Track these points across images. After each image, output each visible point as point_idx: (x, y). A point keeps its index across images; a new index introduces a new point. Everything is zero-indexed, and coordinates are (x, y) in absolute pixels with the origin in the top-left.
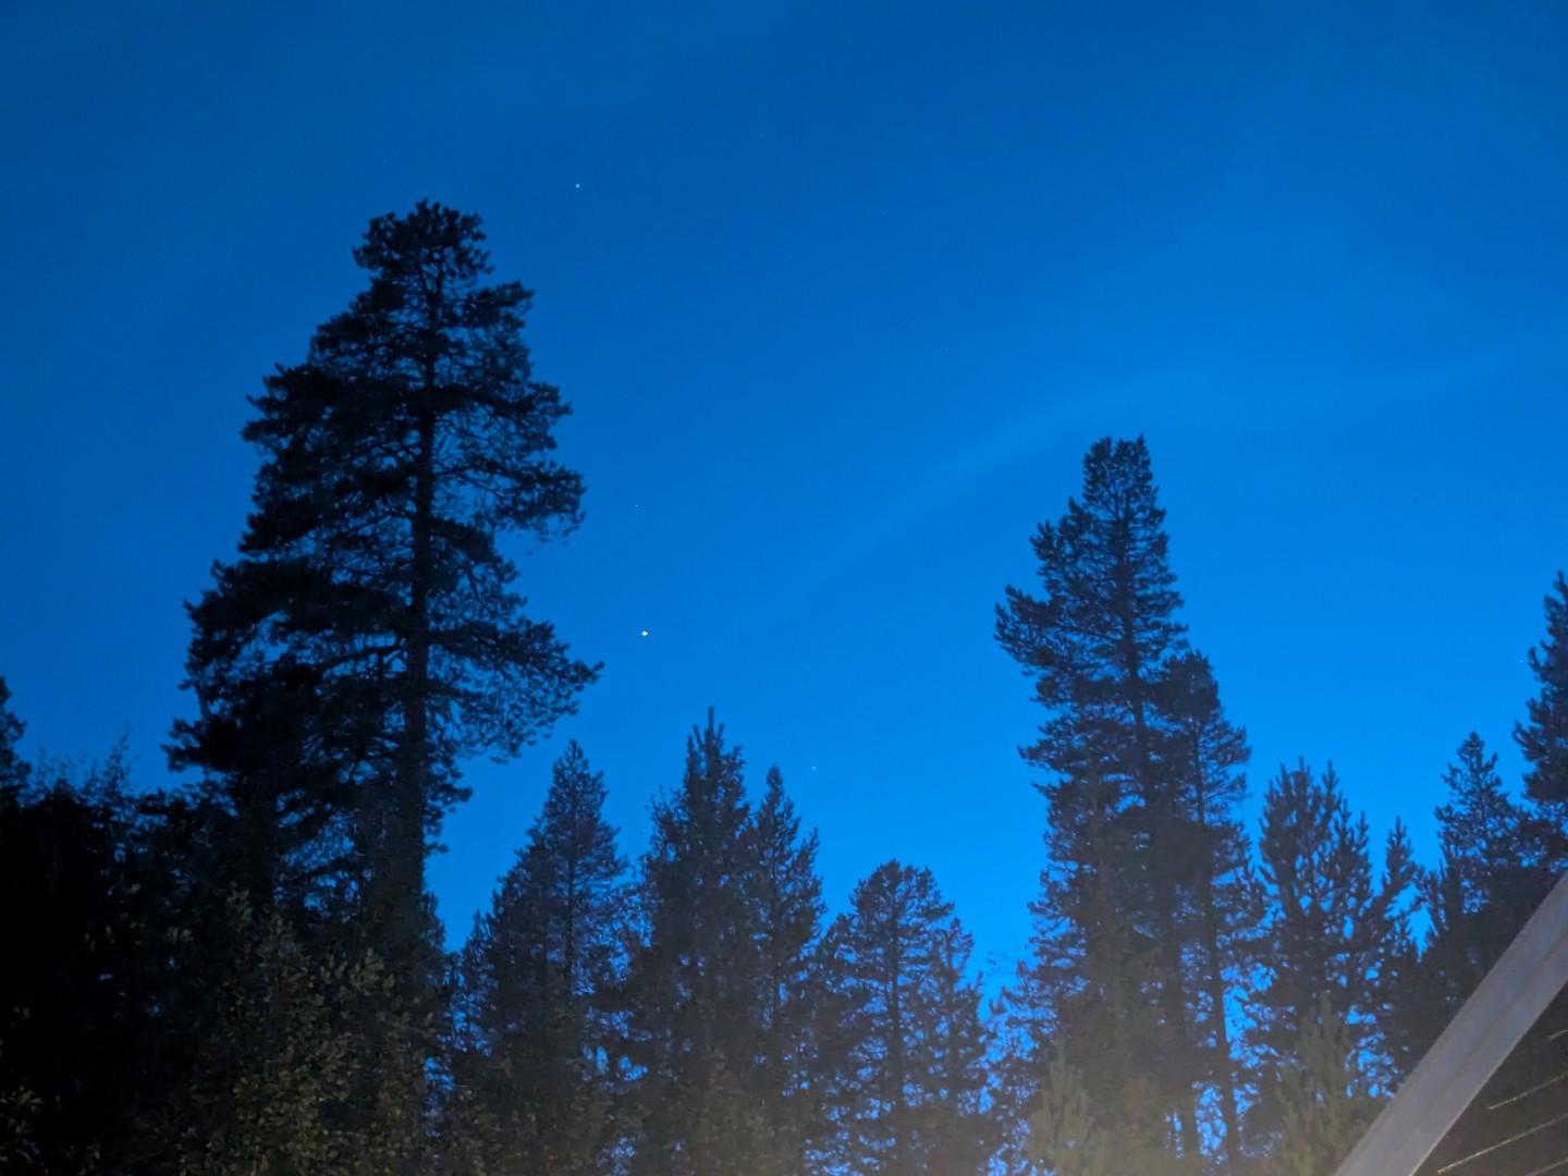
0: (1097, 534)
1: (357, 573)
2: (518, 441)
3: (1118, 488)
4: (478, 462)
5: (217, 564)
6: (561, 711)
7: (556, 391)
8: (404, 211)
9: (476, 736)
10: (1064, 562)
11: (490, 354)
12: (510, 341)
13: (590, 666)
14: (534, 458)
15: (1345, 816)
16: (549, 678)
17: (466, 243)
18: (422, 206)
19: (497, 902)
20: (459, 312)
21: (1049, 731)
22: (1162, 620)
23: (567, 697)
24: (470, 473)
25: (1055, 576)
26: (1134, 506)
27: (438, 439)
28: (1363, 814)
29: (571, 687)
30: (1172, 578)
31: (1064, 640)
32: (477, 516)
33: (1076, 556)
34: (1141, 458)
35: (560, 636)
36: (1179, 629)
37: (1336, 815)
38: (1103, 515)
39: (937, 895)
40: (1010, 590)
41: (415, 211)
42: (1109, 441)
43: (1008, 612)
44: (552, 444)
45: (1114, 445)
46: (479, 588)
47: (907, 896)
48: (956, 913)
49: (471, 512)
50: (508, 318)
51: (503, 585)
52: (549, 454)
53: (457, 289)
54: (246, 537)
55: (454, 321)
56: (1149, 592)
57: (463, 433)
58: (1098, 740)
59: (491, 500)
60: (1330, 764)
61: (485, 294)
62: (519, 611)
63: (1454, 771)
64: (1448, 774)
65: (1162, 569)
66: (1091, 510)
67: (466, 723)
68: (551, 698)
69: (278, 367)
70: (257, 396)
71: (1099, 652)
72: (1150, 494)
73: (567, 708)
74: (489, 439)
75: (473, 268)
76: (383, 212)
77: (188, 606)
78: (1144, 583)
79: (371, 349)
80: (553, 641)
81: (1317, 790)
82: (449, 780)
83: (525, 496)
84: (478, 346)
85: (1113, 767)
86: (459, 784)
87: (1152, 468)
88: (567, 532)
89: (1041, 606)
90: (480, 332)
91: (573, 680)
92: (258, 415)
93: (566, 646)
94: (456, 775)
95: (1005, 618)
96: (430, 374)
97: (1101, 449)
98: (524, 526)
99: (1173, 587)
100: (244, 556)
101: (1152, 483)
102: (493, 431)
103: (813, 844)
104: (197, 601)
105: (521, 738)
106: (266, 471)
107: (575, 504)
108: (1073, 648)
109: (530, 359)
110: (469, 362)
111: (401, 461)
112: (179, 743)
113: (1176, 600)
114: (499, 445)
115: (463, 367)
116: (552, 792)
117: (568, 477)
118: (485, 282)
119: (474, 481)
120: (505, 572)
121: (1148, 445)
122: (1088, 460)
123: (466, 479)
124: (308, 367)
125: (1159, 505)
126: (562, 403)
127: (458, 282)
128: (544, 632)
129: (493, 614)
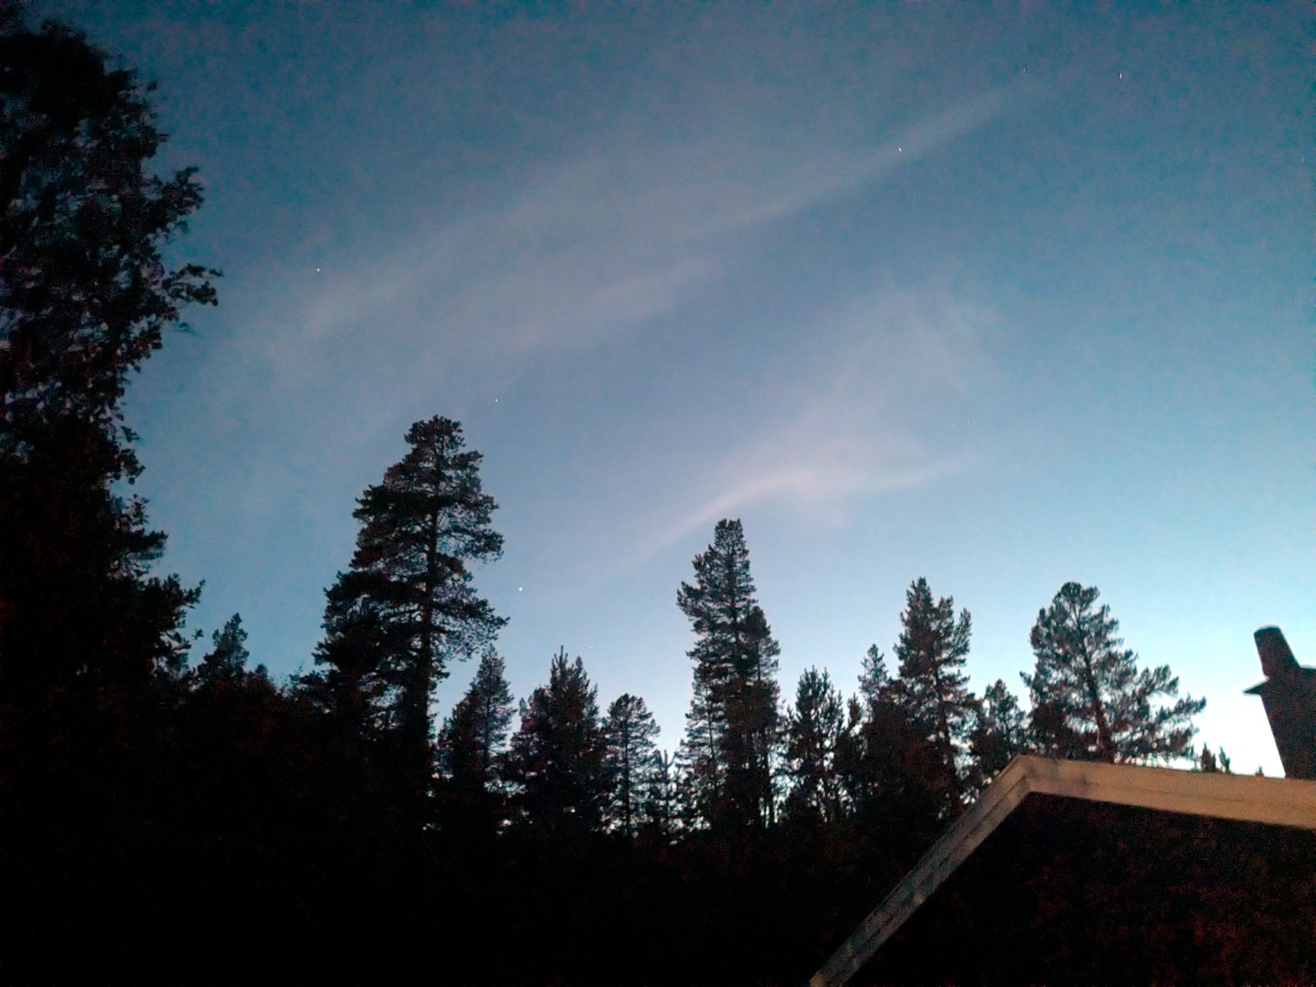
0: (720, 560)
1: (401, 577)
2: (475, 520)
3: (729, 540)
4: (457, 529)
5: (339, 573)
6: (490, 638)
7: (492, 498)
8: (427, 419)
9: (452, 649)
10: (706, 572)
11: (464, 481)
12: (473, 476)
13: (504, 618)
14: (482, 527)
15: (832, 692)
16: (486, 624)
17: (454, 434)
18: (435, 418)
19: (454, 712)
20: (450, 463)
21: (699, 645)
22: (747, 597)
23: (493, 632)
24: (453, 534)
25: (702, 578)
26: (736, 548)
27: (439, 518)
28: (840, 692)
29: (495, 627)
30: (751, 579)
31: (706, 606)
32: (456, 552)
33: (711, 569)
34: (739, 528)
35: (491, 605)
36: (754, 601)
37: (829, 691)
38: (723, 552)
39: (645, 708)
40: (683, 583)
41: (432, 419)
42: (725, 521)
43: (683, 593)
44: (489, 521)
45: (728, 522)
46: (456, 585)
47: (632, 709)
48: (654, 717)
49: (453, 550)
50: (472, 467)
51: (467, 583)
52: (489, 526)
53: (449, 453)
54: (353, 561)
55: (448, 467)
56: (742, 585)
57: (450, 516)
58: (720, 648)
59: (462, 545)
60: (825, 669)
61: (462, 455)
62: (473, 594)
63: (866, 661)
64: (863, 661)
65: (748, 576)
66: (717, 550)
67: (448, 643)
68: (486, 633)
69: (370, 486)
70: (360, 499)
71: (721, 610)
72: (743, 544)
73: (493, 637)
74: (462, 518)
75: (457, 444)
76: (418, 420)
77: (325, 590)
78: (740, 582)
79: (411, 479)
80: (487, 607)
81: (820, 680)
82: (439, 669)
83: (477, 543)
84: (458, 477)
85: (726, 661)
86: (444, 671)
87: (743, 533)
88: (495, 560)
89: (696, 590)
90: (459, 472)
91: (496, 625)
92: (360, 507)
93: (493, 609)
94: (443, 667)
95: (681, 596)
96: (437, 489)
97: (722, 524)
98: (476, 557)
99: (752, 583)
100: (351, 569)
101: (744, 539)
102: (463, 515)
103: (595, 691)
104: (330, 588)
105: (472, 650)
106: (363, 531)
107: (499, 548)
108: (709, 609)
109: (481, 484)
110: (454, 485)
111: (423, 528)
112: (320, 653)
113: (753, 589)
114: (465, 521)
115: (451, 487)
116: (481, 666)
117: (497, 536)
118: (462, 450)
119: (454, 537)
120: (468, 577)
121: (742, 522)
122: (717, 528)
123: (451, 536)
124: (383, 486)
125: (746, 548)
126: (495, 504)
127: (450, 451)
128: (484, 603)
129: (462, 596)
